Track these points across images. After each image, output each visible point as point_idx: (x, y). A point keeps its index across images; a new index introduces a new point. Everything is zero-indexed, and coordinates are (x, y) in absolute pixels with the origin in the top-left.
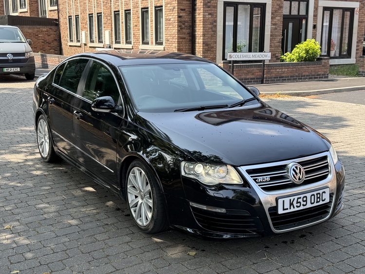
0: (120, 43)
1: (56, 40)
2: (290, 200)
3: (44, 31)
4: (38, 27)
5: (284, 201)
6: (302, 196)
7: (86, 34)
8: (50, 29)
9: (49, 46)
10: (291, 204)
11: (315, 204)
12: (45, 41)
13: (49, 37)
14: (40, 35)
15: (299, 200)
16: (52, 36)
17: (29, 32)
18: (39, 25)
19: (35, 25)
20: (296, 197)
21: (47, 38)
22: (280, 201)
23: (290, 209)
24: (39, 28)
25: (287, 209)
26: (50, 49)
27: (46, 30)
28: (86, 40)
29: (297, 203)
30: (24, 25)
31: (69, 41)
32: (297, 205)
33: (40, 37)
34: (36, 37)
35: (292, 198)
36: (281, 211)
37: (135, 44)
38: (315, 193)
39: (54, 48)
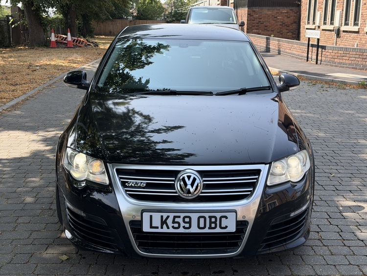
0: (348, 25)
1: (295, 22)
2: (162, 217)
3: (284, 13)
4: (278, 8)
5: (151, 217)
6: (182, 215)
7: (321, 14)
8: (291, 10)
9: (287, 29)
10: (164, 222)
11: (207, 230)
12: (283, 24)
13: (289, 20)
14: (278, 17)
15: (177, 220)
16: (292, 18)
17: (267, 14)
18: (279, 6)
19: (275, 6)
20: (172, 215)
21: (286, 20)
22: (146, 216)
23: (162, 228)
24: (279, 10)
25: (157, 228)
26: (288, 33)
27: (286, 11)
28: (320, 22)
29: (174, 222)
30: (263, 6)
31: (307, 23)
32: (173, 225)
33: (278, 19)
34: (275, 19)
35: (165, 215)
36: (146, 228)
37: (362, 25)
38: (207, 215)
39: (292, 31)
